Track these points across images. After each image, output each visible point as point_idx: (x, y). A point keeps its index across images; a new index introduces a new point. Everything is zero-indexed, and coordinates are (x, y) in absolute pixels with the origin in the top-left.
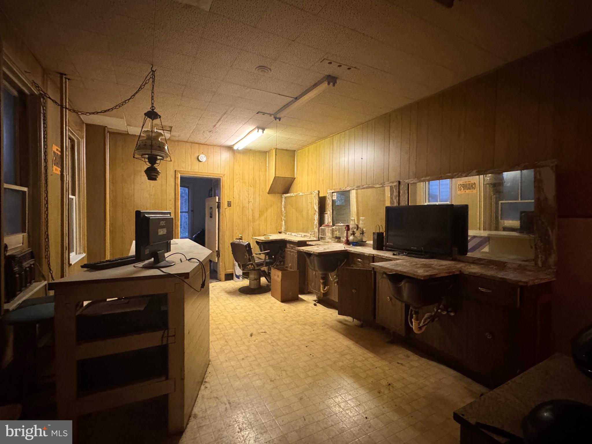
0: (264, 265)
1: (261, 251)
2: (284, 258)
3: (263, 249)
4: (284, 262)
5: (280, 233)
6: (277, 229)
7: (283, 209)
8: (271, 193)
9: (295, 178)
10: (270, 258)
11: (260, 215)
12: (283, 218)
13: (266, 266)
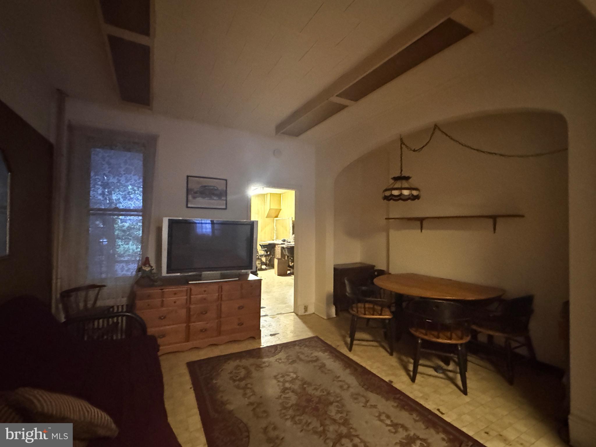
0: (264, 256)
1: (262, 248)
2: (274, 253)
3: (263, 248)
4: (274, 255)
5: (273, 240)
6: (271, 238)
7: (275, 227)
8: (268, 217)
9: (281, 209)
10: (267, 252)
11: (261, 230)
12: (275, 231)
13: (265, 257)
